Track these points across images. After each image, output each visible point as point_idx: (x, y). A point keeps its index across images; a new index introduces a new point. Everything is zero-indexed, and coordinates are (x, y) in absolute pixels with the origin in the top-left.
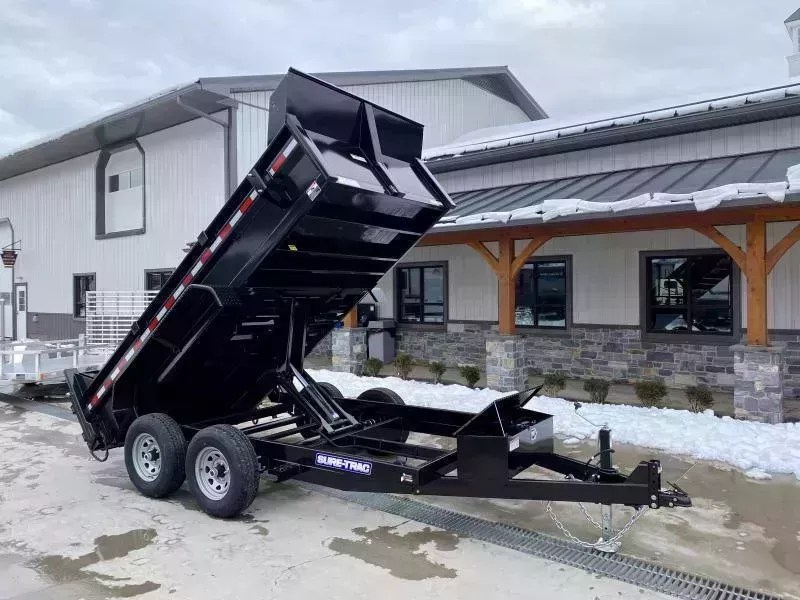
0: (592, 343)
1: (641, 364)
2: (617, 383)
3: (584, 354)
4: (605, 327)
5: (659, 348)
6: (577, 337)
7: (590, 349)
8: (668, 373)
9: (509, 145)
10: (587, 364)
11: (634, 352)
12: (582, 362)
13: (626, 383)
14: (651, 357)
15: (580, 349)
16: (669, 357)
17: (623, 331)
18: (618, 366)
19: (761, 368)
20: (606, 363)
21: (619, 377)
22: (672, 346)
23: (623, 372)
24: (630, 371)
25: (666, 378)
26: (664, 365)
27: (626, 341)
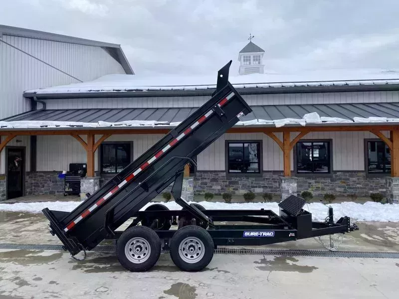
0: (206, 179)
1: (226, 186)
2: (216, 195)
3: (202, 183)
4: (211, 172)
5: (233, 179)
6: (199, 176)
7: (205, 181)
8: (237, 189)
9: (172, 90)
10: (203, 188)
11: (223, 182)
12: (201, 187)
13: (220, 195)
14: (230, 183)
15: (200, 182)
16: (236, 183)
17: (219, 173)
18: (217, 187)
19: (291, 185)
20: (211, 187)
21: (217, 192)
22: (238, 178)
23: (219, 190)
24: (222, 189)
25: (236, 191)
26: (235, 186)
27: (220, 177)
